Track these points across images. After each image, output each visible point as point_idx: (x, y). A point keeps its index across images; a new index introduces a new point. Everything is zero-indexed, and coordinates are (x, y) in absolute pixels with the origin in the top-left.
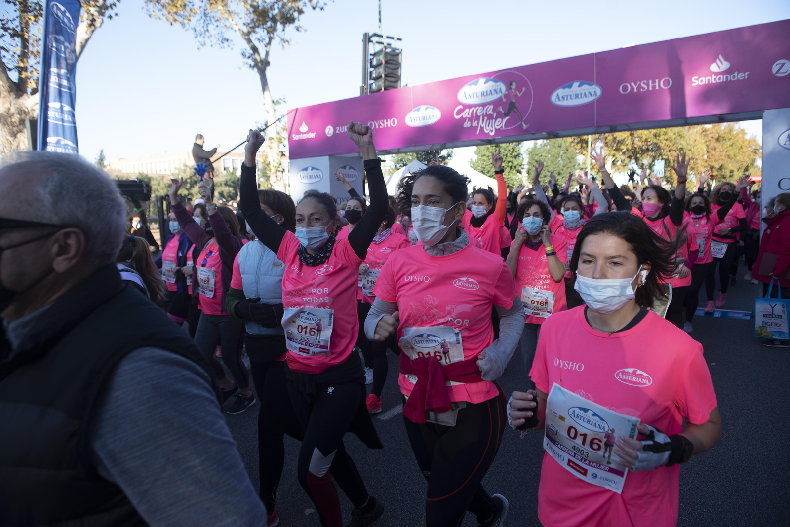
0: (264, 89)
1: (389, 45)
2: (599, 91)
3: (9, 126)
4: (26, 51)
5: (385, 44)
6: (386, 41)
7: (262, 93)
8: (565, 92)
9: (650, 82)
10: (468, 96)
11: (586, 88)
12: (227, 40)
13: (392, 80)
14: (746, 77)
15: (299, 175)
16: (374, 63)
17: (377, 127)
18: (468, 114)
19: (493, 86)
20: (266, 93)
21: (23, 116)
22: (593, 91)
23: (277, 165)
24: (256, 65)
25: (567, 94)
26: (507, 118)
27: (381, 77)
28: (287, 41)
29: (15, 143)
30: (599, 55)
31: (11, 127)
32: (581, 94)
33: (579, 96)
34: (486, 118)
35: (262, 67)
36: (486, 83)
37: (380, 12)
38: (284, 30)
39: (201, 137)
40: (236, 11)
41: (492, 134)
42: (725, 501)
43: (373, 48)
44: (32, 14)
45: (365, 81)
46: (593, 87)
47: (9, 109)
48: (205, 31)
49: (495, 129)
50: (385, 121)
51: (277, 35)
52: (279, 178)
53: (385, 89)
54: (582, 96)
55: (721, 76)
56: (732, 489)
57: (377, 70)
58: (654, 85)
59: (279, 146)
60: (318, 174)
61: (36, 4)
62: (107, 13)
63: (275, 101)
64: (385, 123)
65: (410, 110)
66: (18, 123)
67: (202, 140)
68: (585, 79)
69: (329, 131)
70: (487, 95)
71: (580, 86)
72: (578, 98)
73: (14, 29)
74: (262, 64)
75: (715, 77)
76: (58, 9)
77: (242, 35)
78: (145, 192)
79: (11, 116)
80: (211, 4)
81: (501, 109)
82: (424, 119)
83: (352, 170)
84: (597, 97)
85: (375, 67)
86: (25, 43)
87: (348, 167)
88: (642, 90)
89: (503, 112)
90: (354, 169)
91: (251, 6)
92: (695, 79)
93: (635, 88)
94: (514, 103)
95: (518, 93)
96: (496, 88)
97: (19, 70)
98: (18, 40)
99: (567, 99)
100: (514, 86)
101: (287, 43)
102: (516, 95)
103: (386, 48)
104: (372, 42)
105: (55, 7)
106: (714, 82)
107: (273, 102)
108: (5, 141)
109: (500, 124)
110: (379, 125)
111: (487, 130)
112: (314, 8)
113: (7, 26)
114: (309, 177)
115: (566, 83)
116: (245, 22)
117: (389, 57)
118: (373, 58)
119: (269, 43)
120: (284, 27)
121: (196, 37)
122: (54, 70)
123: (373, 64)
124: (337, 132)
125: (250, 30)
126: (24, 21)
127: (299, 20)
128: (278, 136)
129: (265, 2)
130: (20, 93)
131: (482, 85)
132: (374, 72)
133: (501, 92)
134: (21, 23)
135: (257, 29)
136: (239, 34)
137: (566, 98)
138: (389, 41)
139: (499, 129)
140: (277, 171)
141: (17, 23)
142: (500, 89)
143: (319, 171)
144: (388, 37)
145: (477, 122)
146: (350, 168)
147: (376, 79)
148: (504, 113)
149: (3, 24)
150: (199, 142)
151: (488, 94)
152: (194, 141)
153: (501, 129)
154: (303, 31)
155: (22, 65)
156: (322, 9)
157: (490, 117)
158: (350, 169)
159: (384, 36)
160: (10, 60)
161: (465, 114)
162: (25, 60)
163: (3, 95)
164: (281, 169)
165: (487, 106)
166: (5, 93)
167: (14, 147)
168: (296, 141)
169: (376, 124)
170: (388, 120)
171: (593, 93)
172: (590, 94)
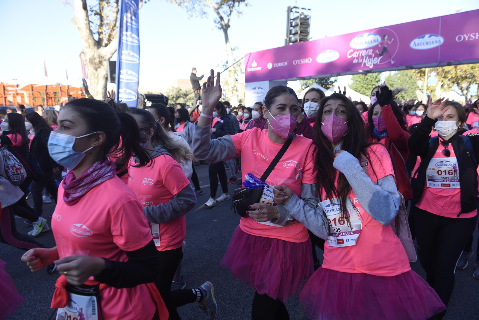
0: (226, 42)
1: (303, 13)
2: (442, 40)
4: (102, 23)
6: (301, 11)
7: (225, 44)
9: (477, 34)
10: (356, 44)
11: (434, 38)
12: (205, 13)
13: (304, 34)
15: (250, 92)
16: (294, 24)
18: (356, 55)
19: (373, 38)
20: (228, 44)
21: (101, 59)
22: (438, 40)
23: (233, 87)
24: (222, 28)
25: (421, 42)
26: (381, 57)
27: (298, 33)
28: (241, 13)
29: (97, 74)
30: (443, 17)
31: (94, 65)
34: (368, 57)
35: (226, 28)
36: (368, 35)
38: (239, 6)
39: (195, 69)
41: (371, 67)
43: (293, 15)
44: (105, 2)
45: (287, 36)
46: (439, 37)
47: (94, 55)
48: (193, 8)
49: (374, 64)
51: (236, 10)
52: (234, 94)
53: (300, 40)
54: (431, 43)
57: (295, 29)
59: (234, 75)
63: (233, 49)
64: (304, 61)
65: (320, 53)
66: (98, 63)
67: (196, 71)
68: (433, 32)
69: (270, 66)
70: (369, 43)
71: (429, 37)
72: (428, 44)
73: (96, 11)
77: (215, 10)
78: (165, 101)
79: (95, 59)
81: (377, 52)
82: (328, 58)
84: (440, 44)
85: (294, 27)
86: (101, 18)
88: (471, 39)
89: (379, 53)
93: (467, 38)
94: (386, 48)
95: (389, 42)
96: (375, 39)
97: (99, 34)
98: (98, 17)
99: (421, 45)
100: (386, 37)
103: (301, 15)
104: (292, 11)
107: (231, 49)
108: (91, 72)
109: (377, 61)
110: (300, 62)
111: (368, 64)
113: (93, 9)
114: (256, 93)
115: (421, 35)
116: (216, 2)
117: (303, 21)
118: (293, 22)
119: (230, 14)
120: (239, 4)
121: (188, 11)
123: (292, 25)
124: (274, 66)
125: (219, 6)
126: (101, 6)
128: (234, 69)
130: (99, 46)
131: (366, 37)
132: (293, 30)
133: (378, 41)
134: (100, 8)
135: (223, 6)
136: (212, 9)
137: (420, 44)
138: (303, 11)
139: (376, 64)
140: (233, 90)
141: (97, 7)
142: (377, 39)
143: (263, 90)
144: (302, 9)
145: (362, 60)
147: (294, 34)
149: (91, 9)
150: (194, 72)
152: (191, 72)
153: (377, 64)
155: (100, 31)
159: (300, 8)
160: (95, 29)
161: (355, 55)
162: (102, 28)
163: (91, 48)
164: (235, 89)
165: (369, 50)
166: (92, 46)
167: (96, 76)
168: (249, 72)
169: (298, 61)
170: (306, 59)
171: (438, 42)
172: (436, 42)
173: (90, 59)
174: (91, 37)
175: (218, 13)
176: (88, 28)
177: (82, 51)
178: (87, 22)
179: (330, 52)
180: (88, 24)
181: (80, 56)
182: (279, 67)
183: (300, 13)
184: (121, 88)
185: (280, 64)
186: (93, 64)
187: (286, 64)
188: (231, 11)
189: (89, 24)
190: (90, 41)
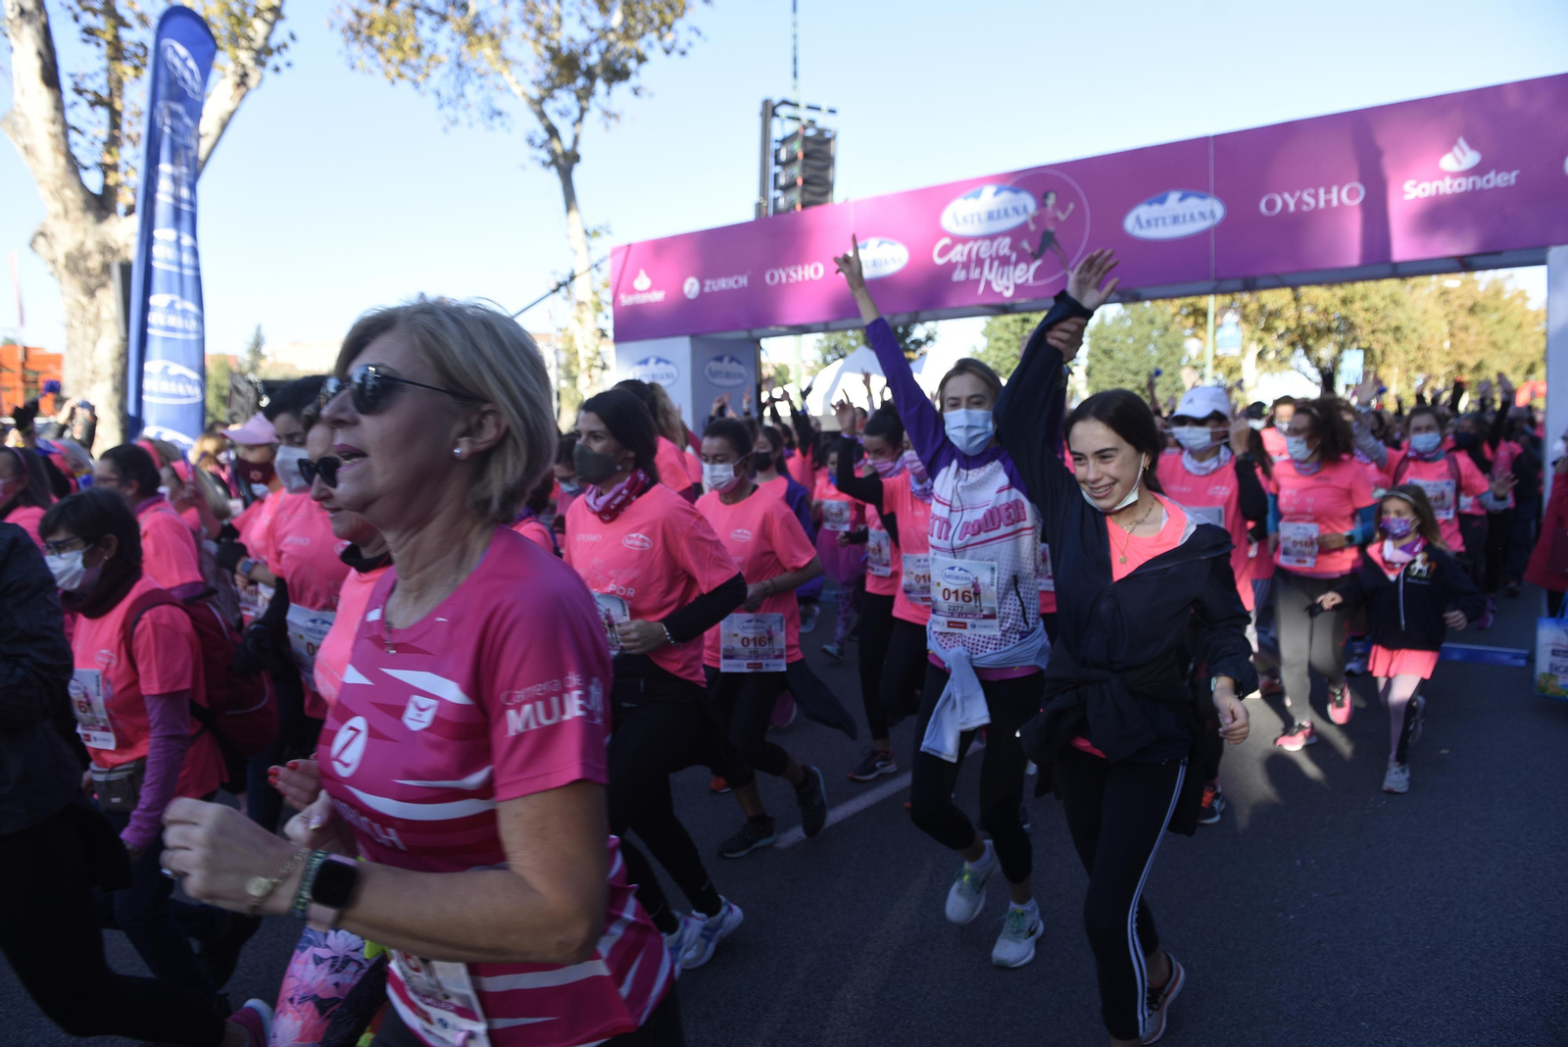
0: (569, 207)
1: (811, 122)
2: (1219, 210)
3: (81, 275)
4: (116, 133)
6: (806, 115)
7: (565, 214)
8: (1153, 212)
10: (960, 219)
11: (1194, 204)
12: (500, 114)
13: (817, 189)
14: (1513, 181)
16: (783, 156)
17: (784, 281)
18: (962, 255)
19: (1010, 201)
20: (573, 214)
21: (109, 257)
22: (1208, 208)
23: (591, 355)
24: (554, 162)
25: (1156, 215)
26: (1038, 263)
27: (796, 184)
28: (615, 116)
29: (92, 309)
30: (1218, 138)
31: (85, 278)
32: (1184, 216)
34: (996, 264)
35: (566, 165)
36: (996, 193)
37: (795, 60)
38: (608, 93)
40: (518, 58)
41: (1008, 294)
42: (1453, 1019)
43: (780, 129)
44: (130, 63)
45: (764, 192)
46: (1209, 201)
47: (82, 244)
48: (458, 96)
49: (1017, 287)
50: (800, 268)
51: (598, 105)
52: (595, 380)
53: (804, 206)
54: (1187, 220)
55: (1462, 180)
56: (1467, 996)
57: (789, 172)
58: (1328, 198)
59: (596, 319)
60: (669, 371)
61: (136, 45)
62: (273, 60)
63: (590, 231)
64: (800, 273)
66: (98, 270)
68: (1193, 185)
69: (691, 287)
70: (998, 218)
71: (1181, 199)
72: (1178, 223)
73: (95, 93)
74: (565, 160)
75: (1452, 181)
76: (176, 53)
77: (529, 104)
79: (85, 256)
80: (471, 44)
81: (1025, 245)
82: (874, 264)
83: (734, 364)
84: (1215, 222)
85: (785, 165)
86: (115, 118)
87: (726, 359)
88: (1305, 208)
89: (1030, 250)
90: (739, 362)
91: (548, 48)
92: (1410, 186)
93: (1292, 203)
94: (1052, 233)
95: (1059, 214)
96: (1016, 204)
97: (102, 170)
98: (102, 113)
99: (1157, 225)
100: (1051, 200)
101: (614, 119)
102: (1057, 217)
103: (805, 128)
104: (778, 116)
105: (170, 49)
106: (1449, 191)
107: (586, 232)
108: (73, 304)
109: (1024, 273)
110: (788, 276)
111: (998, 285)
112: (668, 52)
113: (82, 86)
115: (1154, 193)
116: (535, 78)
117: (810, 146)
118: (779, 149)
119: (580, 119)
120: (610, 86)
121: (441, 106)
122: (165, 167)
123: (779, 160)
124: (707, 289)
125: (542, 92)
126: (114, 76)
127: (637, 73)
128: (595, 299)
129: (574, 40)
130: (104, 213)
131: (989, 198)
132: (782, 174)
133: (1026, 211)
134: (108, 81)
135: (557, 93)
136: (523, 102)
137: (1153, 223)
138: (812, 115)
139: (1022, 284)
140: (591, 365)
141: (101, 80)
142: (1025, 206)
143: (671, 366)
144: (810, 107)
145: (978, 271)
146: (732, 360)
147: (786, 188)
148: (1032, 254)
149: (75, 84)
151: (1001, 216)
153: (1026, 284)
155: (108, 160)
156: (683, 53)
158: (730, 362)
159: (803, 105)
160: (87, 151)
161: (956, 255)
162: (114, 150)
163: (71, 216)
164: (599, 363)
165: (999, 240)
166: (76, 213)
167: (90, 316)
168: (627, 306)
169: (781, 275)
170: (806, 267)
171: (1208, 215)
172: (1202, 215)
173: (69, 257)
174: (73, 180)
175: (542, 115)
176: (63, 148)
177: (40, 229)
178: (57, 129)
179: (879, 245)
180: (61, 138)
181: (33, 244)
182: (720, 291)
183: (805, 121)
184: (151, 360)
185: (724, 284)
186: (79, 273)
187: (743, 281)
188: (583, 111)
189: (66, 135)
190: (68, 194)
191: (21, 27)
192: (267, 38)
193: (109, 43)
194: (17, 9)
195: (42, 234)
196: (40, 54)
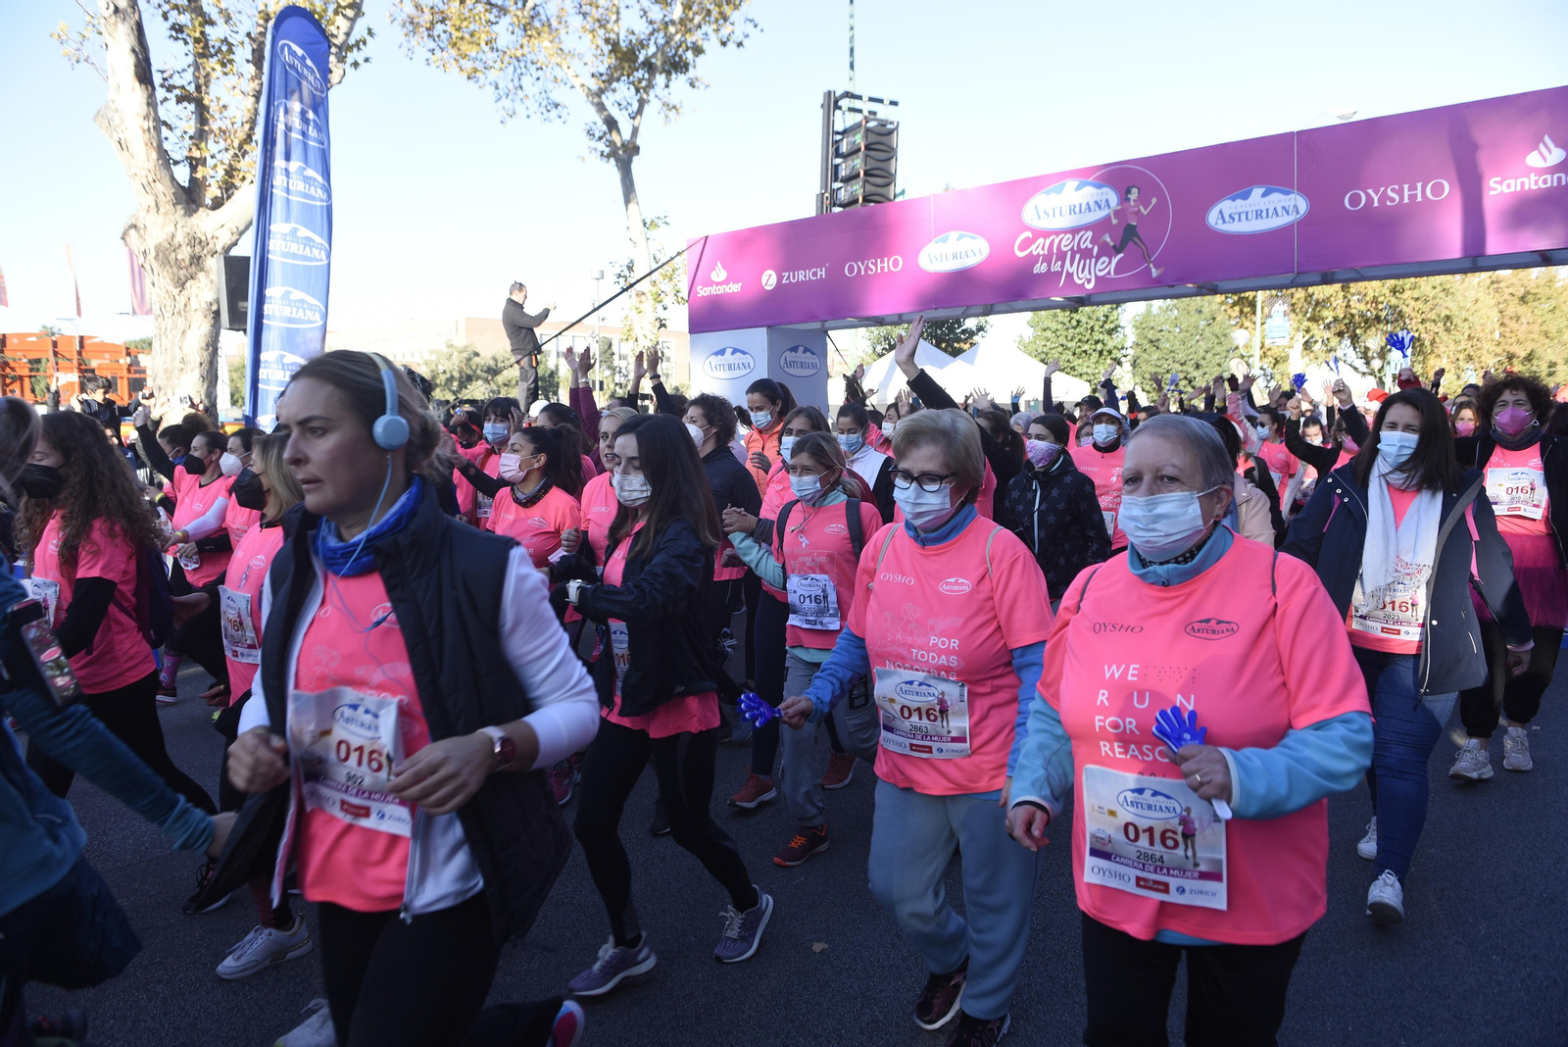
0: (627, 201)
1: (875, 113)
2: (1303, 205)
3: (171, 267)
4: (206, 128)
5: (866, 113)
6: (866, 106)
7: (624, 205)
8: (1236, 207)
9: (1406, 187)
10: (1042, 215)
11: (1277, 199)
12: (557, 106)
13: (879, 181)
15: (707, 363)
16: (844, 148)
17: (863, 273)
18: (1043, 249)
19: (1092, 195)
20: (632, 206)
21: (198, 249)
22: (1292, 204)
24: (613, 154)
25: (1239, 210)
26: (1121, 255)
27: (858, 175)
28: (674, 107)
29: (181, 300)
30: (1304, 135)
31: (175, 269)
32: (1267, 210)
33: (1264, 214)
34: (1078, 256)
35: (625, 157)
36: (1078, 188)
37: (852, 50)
38: (667, 86)
39: (519, 287)
40: (577, 52)
41: (1090, 286)
43: (842, 121)
44: (216, 58)
45: (825, 184)
46: (1292, 196)
47: (173, 236)
48: (516, 88)
49: (1097, 279)
50: (879, 260)
51: (657, 97)
53: (865, 200)
54: (1270, 215)
55: (1549, 177)
57: (850, 162)
58: (1413, 192)
59: (655, 309)
60: (746, 361)
61: (222, 41)
62: (351, 57)
63: (648, 222)
64: (879, 265)
65: (929, 241)
66: (187, 262)
67: (523, 293)
68: (1276, 181)
69: (769, 280)
70: (1080, 212)
71: (1264, 195)
72: (1261, 217)
73: (183, 88)
74: (624, 152)
75: (1537, 178)
76: (293, 53)
77: (587, 96)
79: (176, 249)
80: (530, 36)
81: (1107, 238)
82: (955, 257)
83: (808, 354)
84: (1298, 216)
85: (845, 156)
86: (202, 113)
87: (801, 349)
88: (1388, 203)
89: (1112, 244)
90: (813, 353)
91: (607, 41)
92: (1495, 182)
93: (1376, 199)
94: (1135, 227)
95: (1142, 208)
96: (1098, 199)
97: (191, 164)
98: (192, 107)
99: (1240, 220)
100: (1134, 194)
101: (674, 110)
102: (1139, 210)
103: (867, 120)
104: (840, 108)
105: (286, 49)
106: (1534, 187)
107: (645, 224)
108: (163, 295)
109: (1107, 266)
110: (867, 268)
111: (1080, 279)
112: (724, 44)
113: (171, 82)
114: (726, 367)
115: (1238, 188)
116: (594, 70)
117: (873, 138)
118: (842, 139)
119: (640, 111)
120: (669, 80)
121: (499, 99)
123: (841, 152)
124: (784, 282)
125: (603, 86)
126: (203, 73)
127: (694, 67)
128: (654, 290)
129: (633, 33)
130: (194, 207)
131: (1072, 194)
132: (844, 165)
133: (1108, 205)
134: (196, 78)
135: (615, 85)
136: (581, 94)
137: (1236, 217)
138: (874, 106)
139: (1105, 276)
141: (188, 76)
142: (1107, 201)
143: (748, 356)
144: (871, 99)
145: (1059, 263)
146: (806, 350)
147: (847, 180)
148: (1114, 247)
149: (165, 79)
150: (518, 297)
151: (1083, 210)
152: (507, 296)
153: (1108, 277)
154: (702, 87)
155: (196, 154)
156: (740, 44)
157: (1086, 254)
158: (804, 352)
159: (865, 98)
160: (177, 148)
161: (1037, 248)
162: (203, 145)
163: (162, 210)
165: (1081, 233)
166: (166, 206)
167: (180, 306)
168: (702, 297)
169: (859, 267)
170: (886, 260)
171: (1291, 209)
172: (1286, 210)
173: (158, 248)
174: (164, 173)
175: (601, 107)
176: (155, 144)
177: (133, 222)
178: (151, 124)
179: (958, 239)
180: (154, 132)
181: (124, 237)
184: (267, 350)
185: (800, 276)
187: (822, 273)
189: (158, 129)
190: (159, 187)
191: (115, 24)
192: (348, 34)
193: (197, 41)
194: (112, 8)
195: (135, 226)
196: (133, 51)
